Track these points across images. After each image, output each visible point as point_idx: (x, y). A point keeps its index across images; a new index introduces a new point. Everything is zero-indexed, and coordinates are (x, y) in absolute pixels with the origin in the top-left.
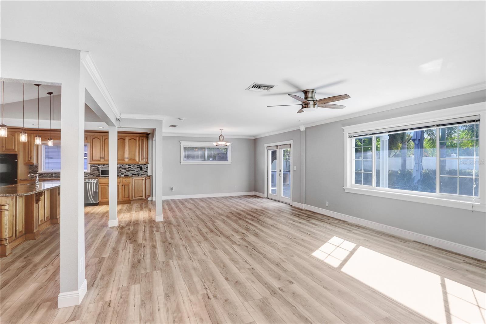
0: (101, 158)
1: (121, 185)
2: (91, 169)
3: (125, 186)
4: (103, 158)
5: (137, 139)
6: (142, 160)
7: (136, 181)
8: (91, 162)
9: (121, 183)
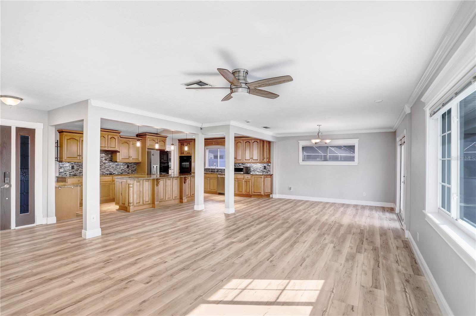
3: (247, 182)
4: (236, 158)
5: (259, 141)
6: (263, 160)
7: (255, 179)
9: (244, 179)
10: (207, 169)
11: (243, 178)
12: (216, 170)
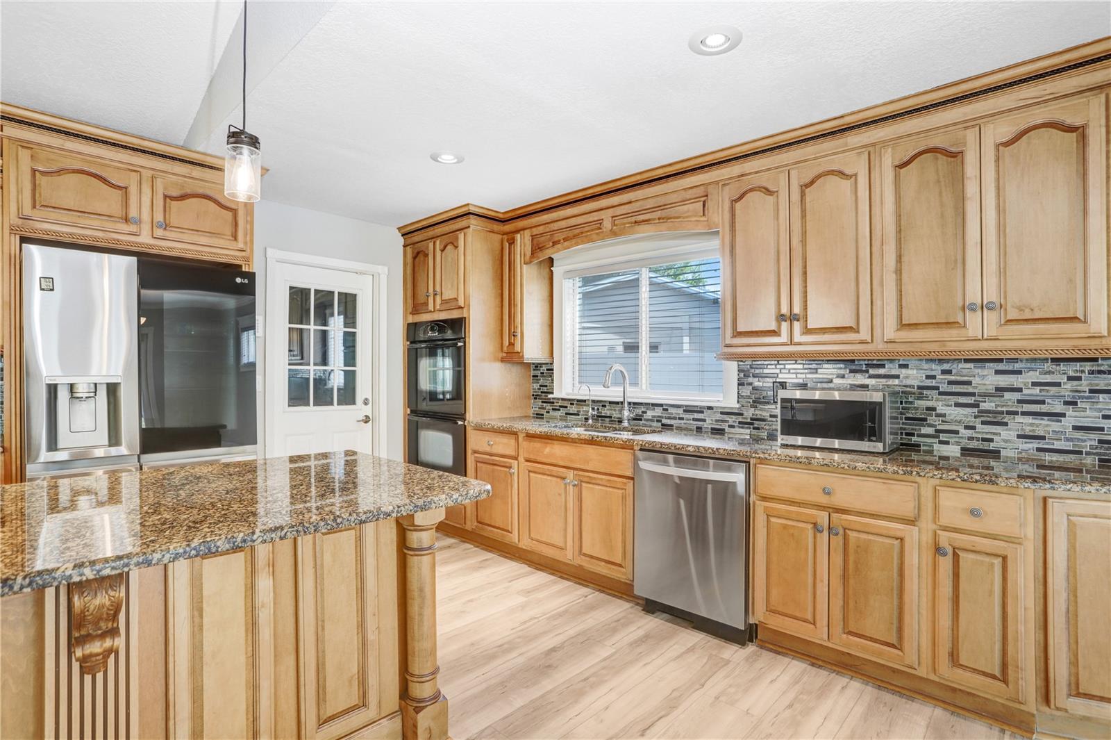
0: (781, 318)
1: (927, 538)
2: (746, 391)
3: (964, 562)
4: (793, 318)
7: (1085, 532)
8: (727, 346)
9: (927, 524)
10: (572, 402)
11: (908, 510)
12: (626, 413)
